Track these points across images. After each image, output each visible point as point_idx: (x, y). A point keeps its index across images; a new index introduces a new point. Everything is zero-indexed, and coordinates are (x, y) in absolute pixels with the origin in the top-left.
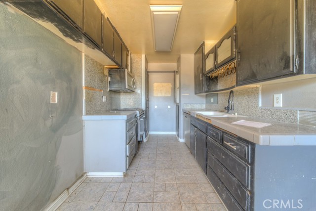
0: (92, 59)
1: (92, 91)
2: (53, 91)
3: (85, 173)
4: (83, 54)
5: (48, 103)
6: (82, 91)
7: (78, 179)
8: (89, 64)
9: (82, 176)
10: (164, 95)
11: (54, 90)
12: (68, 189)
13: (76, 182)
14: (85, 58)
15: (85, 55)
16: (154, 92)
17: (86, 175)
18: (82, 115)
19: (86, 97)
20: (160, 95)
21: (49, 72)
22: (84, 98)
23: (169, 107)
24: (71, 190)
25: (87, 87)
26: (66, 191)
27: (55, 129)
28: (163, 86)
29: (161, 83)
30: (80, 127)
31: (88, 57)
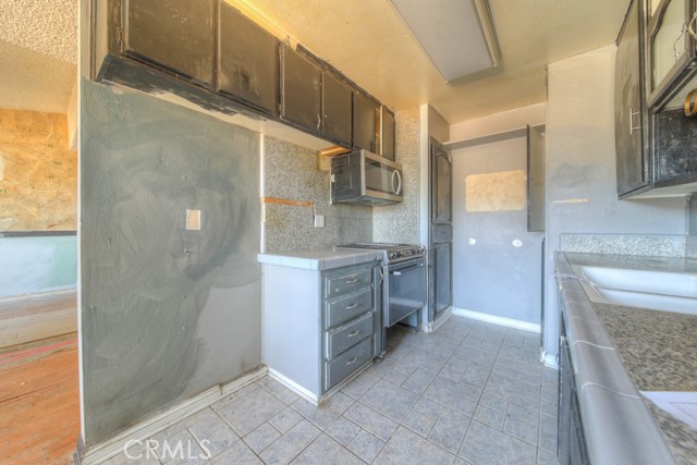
0: (283, 143)
1: (283, 206)
2: (192, 209)
3: (264, 365)
4: (262, 136)
5: (181, 230)
6: (260, 206)
7: (246, 373)
8: (276, 154)
9: (257, 369)
10: (497, 207)
11: (193, 207)
12: (221, 385)
13: (240, 376)
14: (265, 142)
15: (266, 137)
16: (467, 199)
17: (265, 369)
18: (259, 252)
19: (267, 217)
20: (484, 207)
21: (183, 178)
22: (263, 220)
23: (517, 243)
24: (228, 389)
25: (268, 200)
26: (217, 388)
27: (195, 274)
28: (494, 182)
29: (489, 171)
30: (255, 275)
31: (274, 139)
